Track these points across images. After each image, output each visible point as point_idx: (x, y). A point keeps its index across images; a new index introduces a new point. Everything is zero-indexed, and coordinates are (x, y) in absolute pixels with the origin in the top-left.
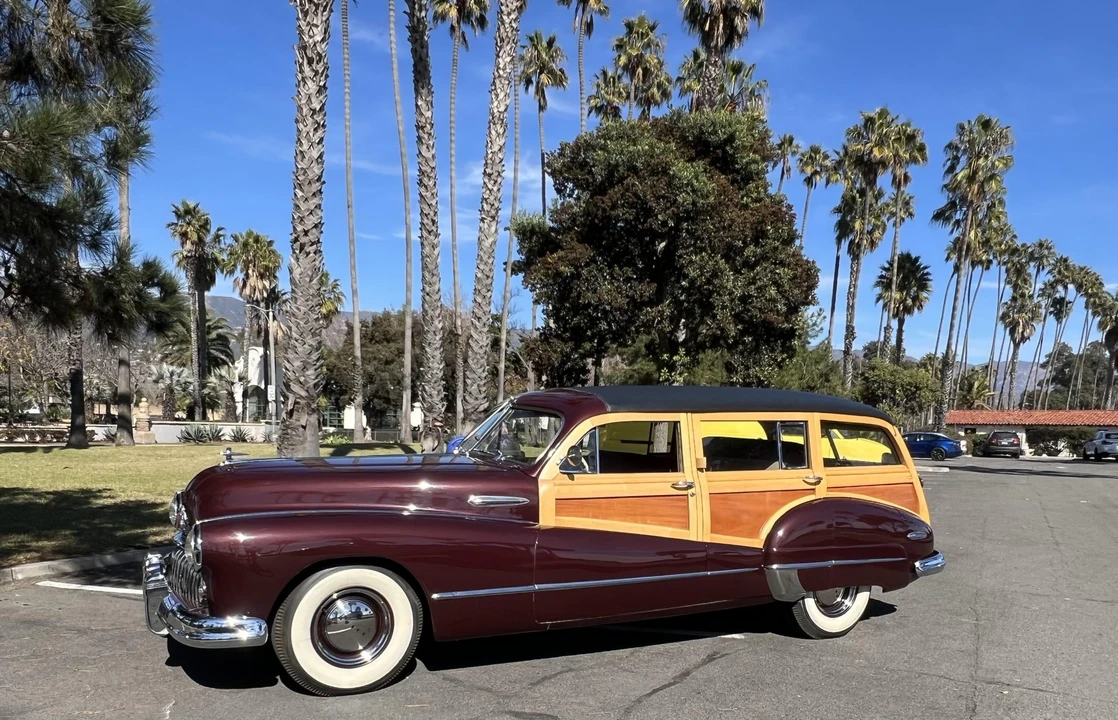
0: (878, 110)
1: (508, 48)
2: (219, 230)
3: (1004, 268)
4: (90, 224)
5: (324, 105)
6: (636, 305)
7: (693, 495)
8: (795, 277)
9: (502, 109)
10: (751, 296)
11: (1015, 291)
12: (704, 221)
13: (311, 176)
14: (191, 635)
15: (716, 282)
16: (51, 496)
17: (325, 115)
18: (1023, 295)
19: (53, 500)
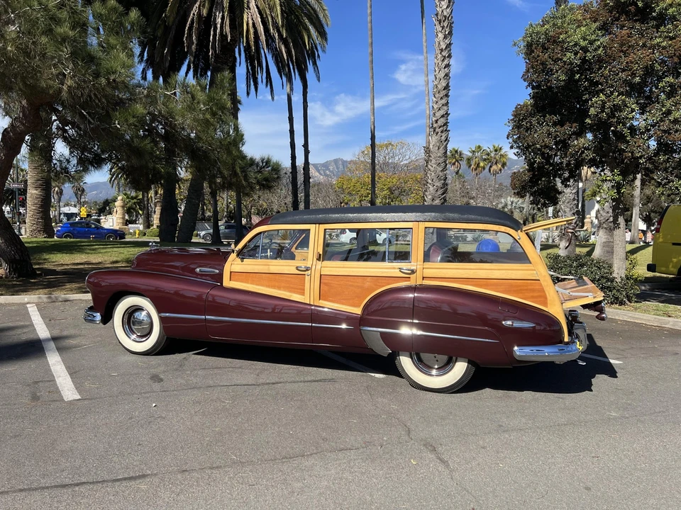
7: (309, 275)
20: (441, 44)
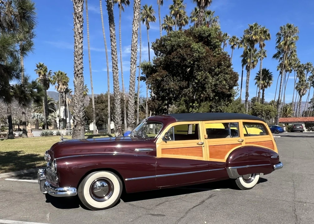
0: (254, 24)
1: (138, 10)
2: (50, 71)
3: (296, 72)
4: (16, 71)
5: (82, 31)
6: (181, 88)
7: (204, 146)
8: (231, 77)
9: (136, 29)
10: (217, 84)
11: (300, 79)
12: (202, 61)
13: (79, 53)
14: (54, 193)
15: (206, 80)
16: (6, 153)
17: (83, 34)
18: (303, 80)
19: (6, 155)
20: (79, 30)
